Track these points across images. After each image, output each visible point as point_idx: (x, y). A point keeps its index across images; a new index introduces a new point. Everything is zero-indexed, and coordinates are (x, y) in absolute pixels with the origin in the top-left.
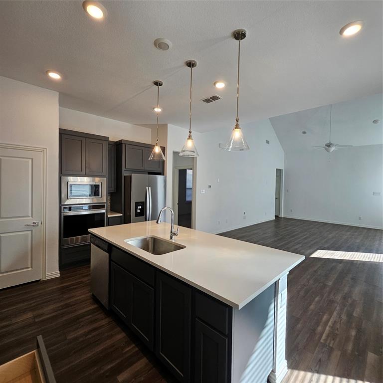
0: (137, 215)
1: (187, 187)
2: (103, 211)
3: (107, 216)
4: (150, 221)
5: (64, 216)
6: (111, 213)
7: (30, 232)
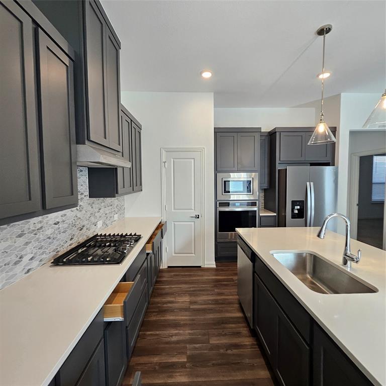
0: (294, 216)
1: (374, 181)
2: (255, 209)
3: (259, 214)
4: (312, 228)
5: (220, 212)
6: (264, 211)
7: (193, 223)
